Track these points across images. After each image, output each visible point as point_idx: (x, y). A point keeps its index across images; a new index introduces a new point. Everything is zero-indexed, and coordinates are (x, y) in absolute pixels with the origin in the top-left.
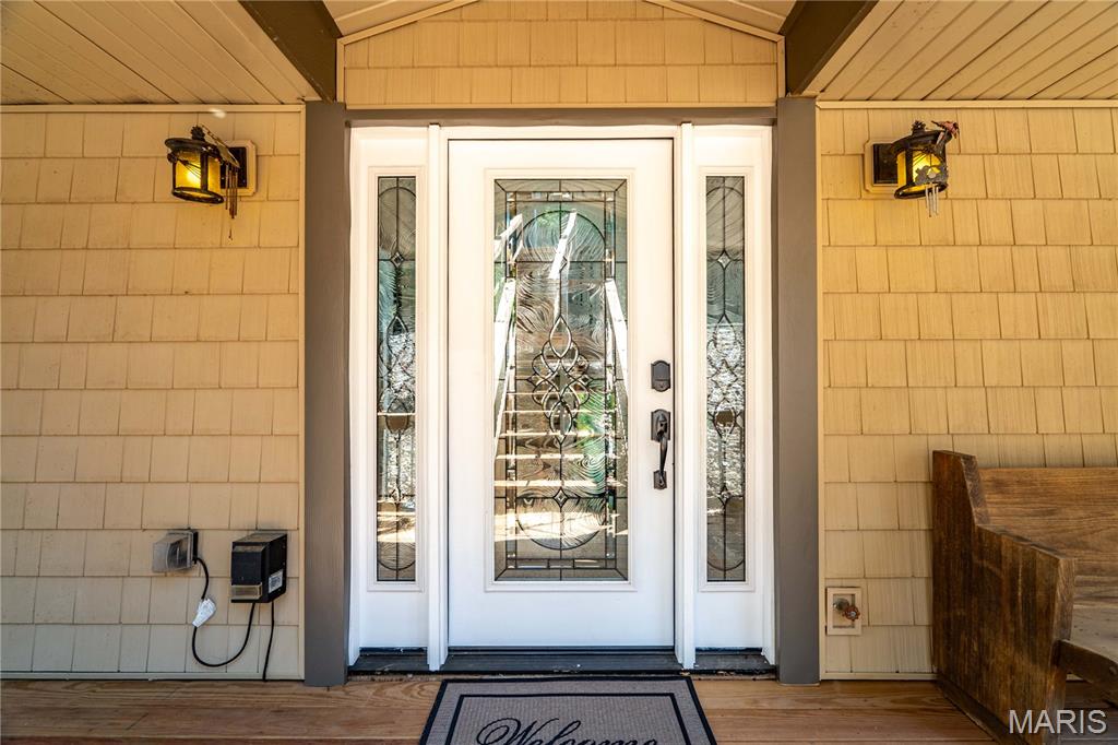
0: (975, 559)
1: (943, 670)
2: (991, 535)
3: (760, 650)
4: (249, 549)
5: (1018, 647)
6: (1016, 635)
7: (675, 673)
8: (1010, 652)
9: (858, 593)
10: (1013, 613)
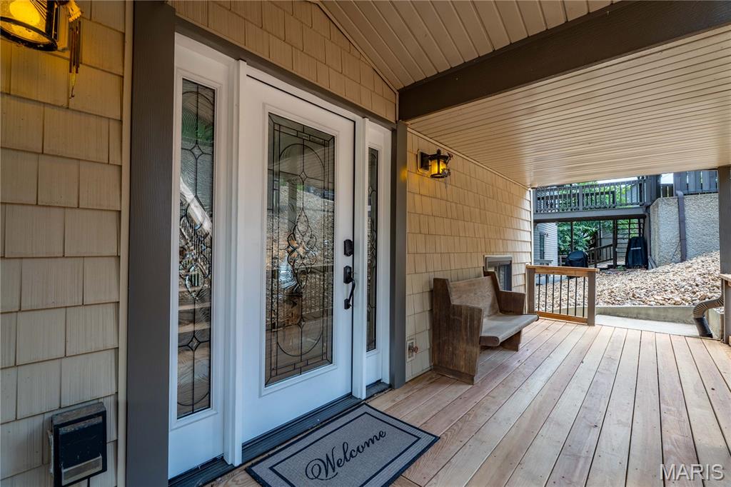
0: (451, 316)
1: (437, 363)
2: (458, 306)
3: (380, 380)
4: (82, 425)
5: (468, 343)
6: (467, 340)
7: (359, 404)
8: (465, 346)
9: (414, 341)
10: (466, 331)
